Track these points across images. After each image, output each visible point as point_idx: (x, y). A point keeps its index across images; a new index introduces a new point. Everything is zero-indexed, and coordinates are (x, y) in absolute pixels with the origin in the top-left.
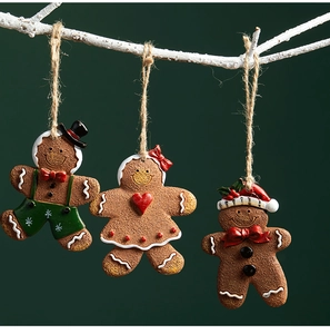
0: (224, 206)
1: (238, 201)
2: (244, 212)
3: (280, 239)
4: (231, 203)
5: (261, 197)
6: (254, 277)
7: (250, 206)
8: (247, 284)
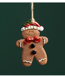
0: (24, 30)
1: (29, 27)
2: (31, 31)
3: (44, 40)
4: (27, 28)
5: (37, 26)
6: (36, 55)
7: (34, 29)
8: (33, 57)
